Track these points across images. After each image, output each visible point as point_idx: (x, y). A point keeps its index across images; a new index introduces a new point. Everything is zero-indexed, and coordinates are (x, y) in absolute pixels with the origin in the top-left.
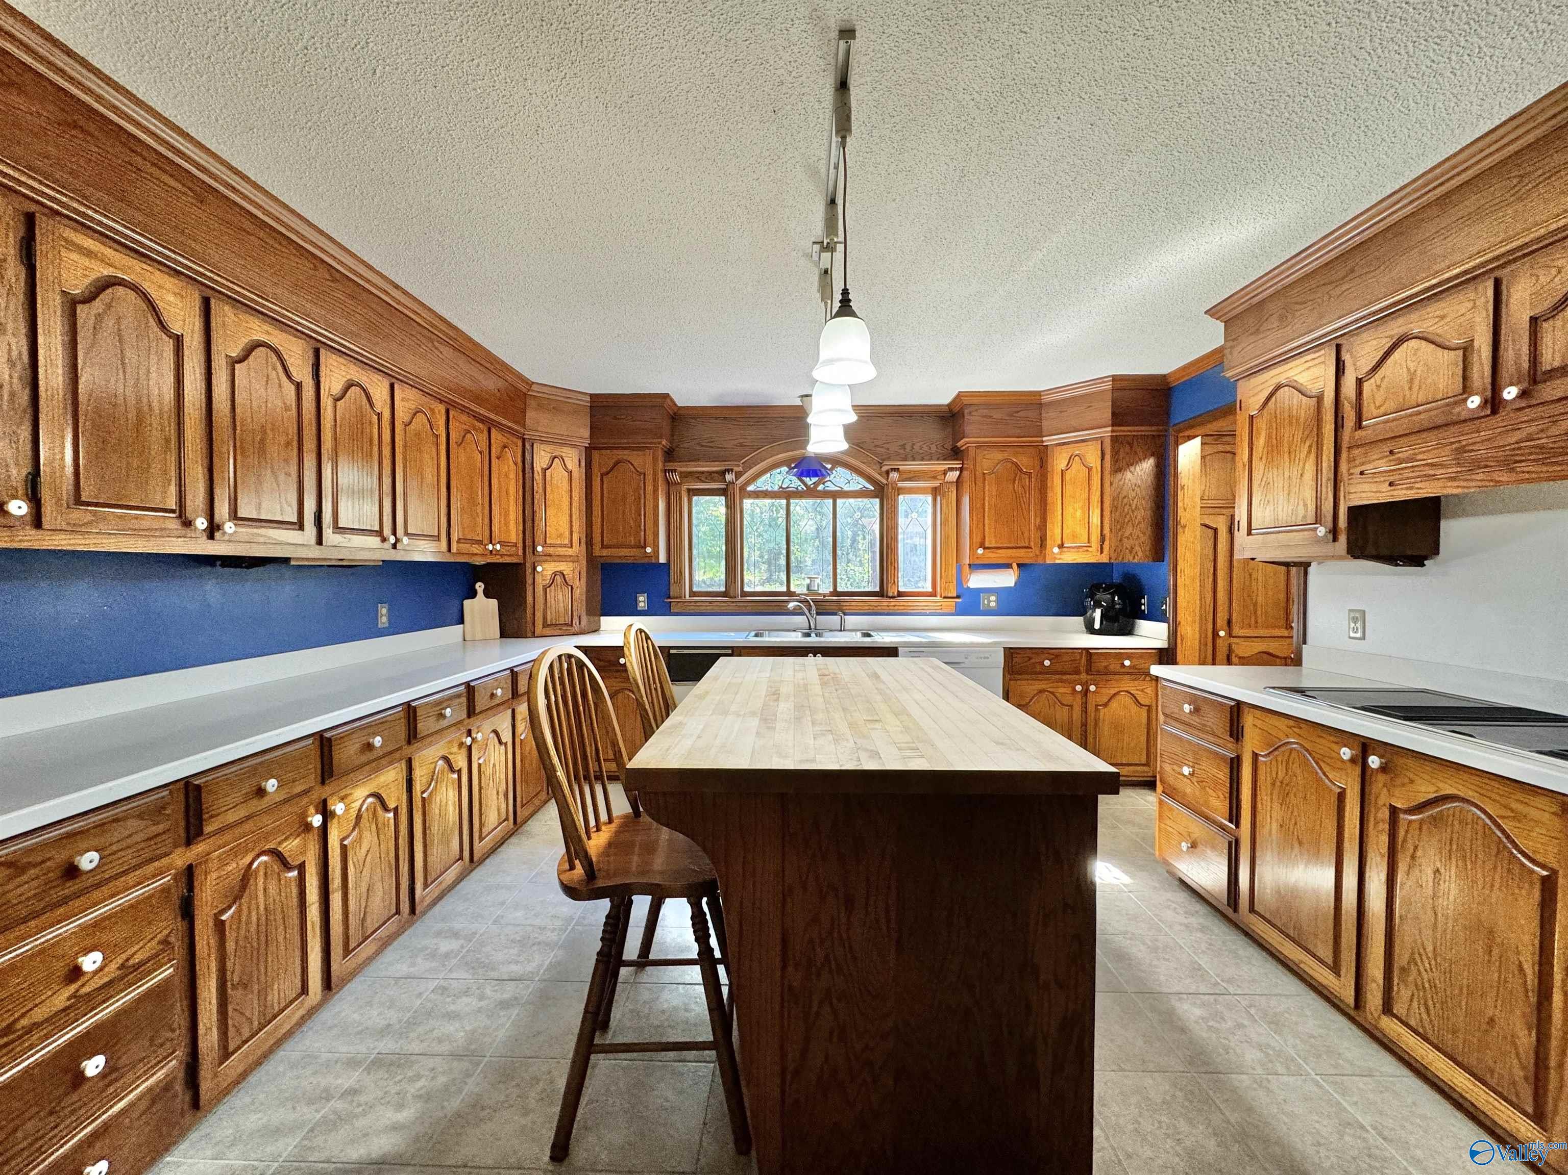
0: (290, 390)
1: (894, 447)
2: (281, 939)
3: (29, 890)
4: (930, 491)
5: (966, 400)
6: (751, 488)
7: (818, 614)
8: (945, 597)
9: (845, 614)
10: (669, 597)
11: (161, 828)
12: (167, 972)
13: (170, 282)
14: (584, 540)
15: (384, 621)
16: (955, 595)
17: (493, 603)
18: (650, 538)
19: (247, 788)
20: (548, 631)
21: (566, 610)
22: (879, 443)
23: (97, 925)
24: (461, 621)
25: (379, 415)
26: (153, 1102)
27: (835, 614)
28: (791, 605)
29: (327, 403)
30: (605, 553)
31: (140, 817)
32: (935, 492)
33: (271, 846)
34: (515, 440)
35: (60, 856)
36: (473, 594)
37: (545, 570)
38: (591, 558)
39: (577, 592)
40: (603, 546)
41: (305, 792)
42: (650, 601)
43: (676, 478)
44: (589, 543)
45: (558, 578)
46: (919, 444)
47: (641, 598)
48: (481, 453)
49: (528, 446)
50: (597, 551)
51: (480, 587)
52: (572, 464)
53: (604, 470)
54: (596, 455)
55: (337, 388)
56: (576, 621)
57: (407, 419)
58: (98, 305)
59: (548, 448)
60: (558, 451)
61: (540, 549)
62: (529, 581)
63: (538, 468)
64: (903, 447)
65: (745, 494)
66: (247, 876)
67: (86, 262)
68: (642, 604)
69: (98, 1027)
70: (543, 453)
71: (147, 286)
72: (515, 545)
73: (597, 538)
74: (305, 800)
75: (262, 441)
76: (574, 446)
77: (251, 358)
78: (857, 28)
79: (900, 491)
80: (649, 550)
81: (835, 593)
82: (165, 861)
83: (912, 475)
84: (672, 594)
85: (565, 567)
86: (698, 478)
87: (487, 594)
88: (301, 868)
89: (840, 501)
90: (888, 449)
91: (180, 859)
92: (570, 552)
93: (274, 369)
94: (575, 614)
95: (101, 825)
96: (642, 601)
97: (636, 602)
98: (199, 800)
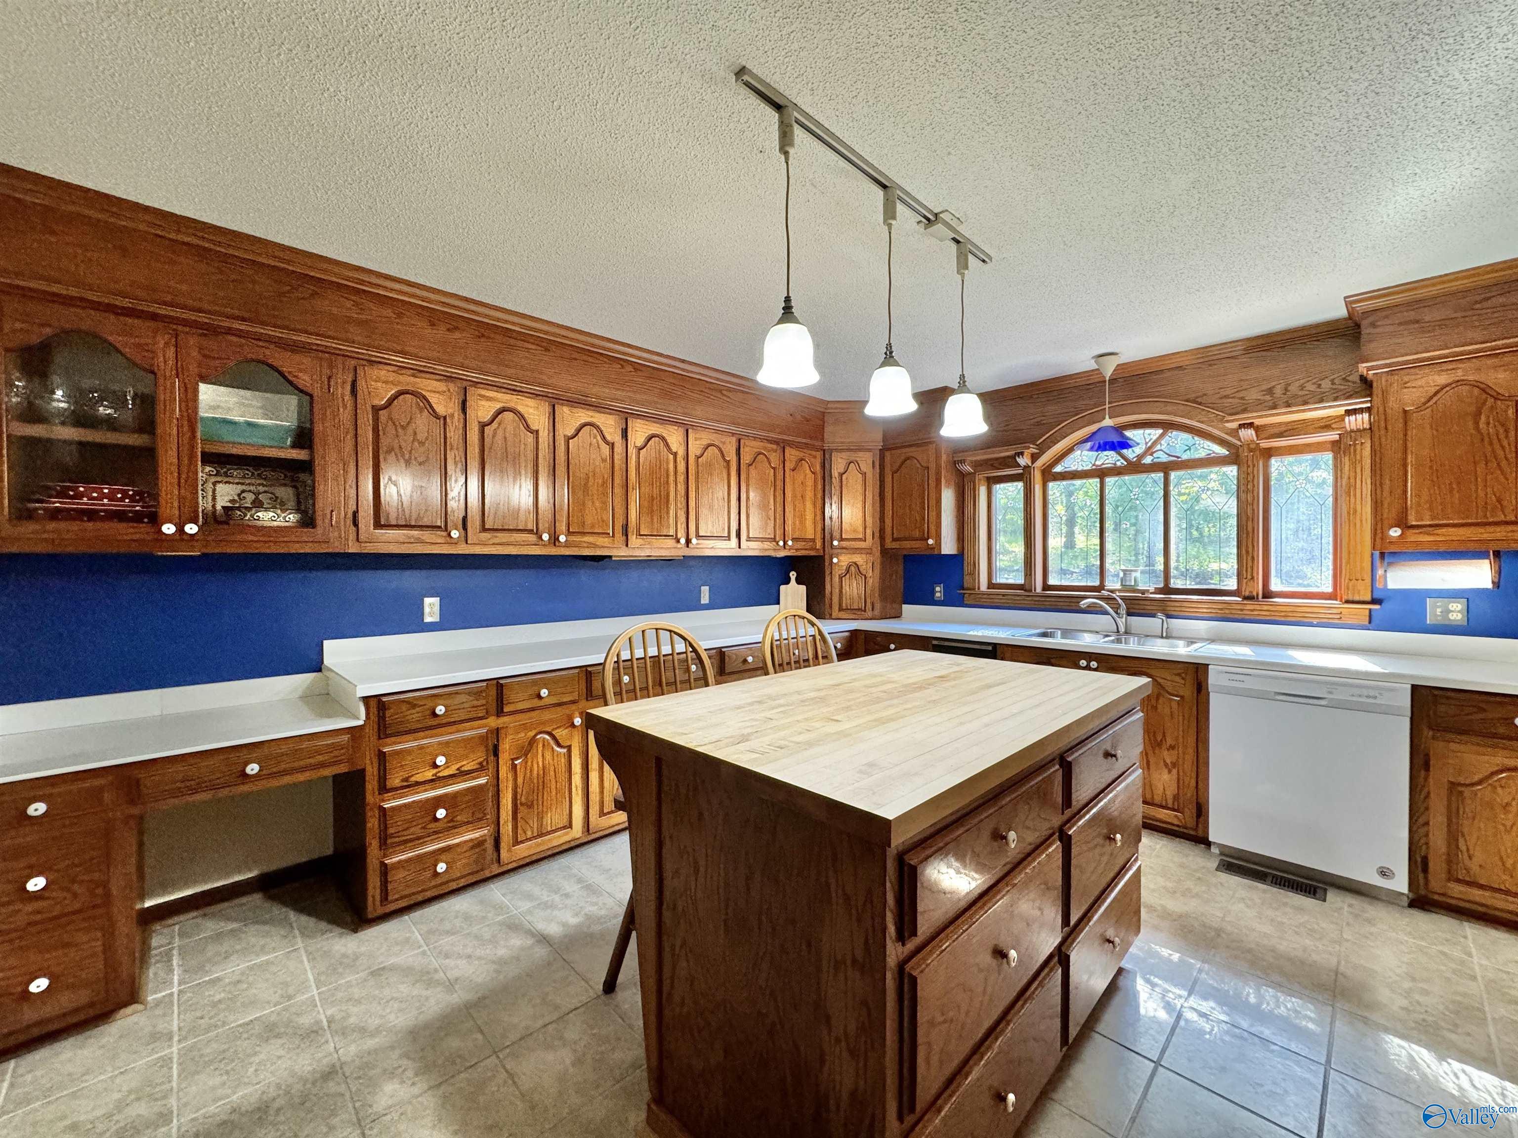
0: (606, 450)
1: (1253, 395)
2: (553, 787)
3: (416, 716)
4: (1329, 446)
5: (1360, 307)
6: (1058, 469)
7: (1129, 614)
8: (1347, 602)
9: (1169, 616)
10: (963, 589)
11: (479, 703)
12: (482, 781)
13: (531, 402)
14: (877, 535)
15: (705, 599)
16: (1368, 598)
17: (803, 588)
18: (933, 528)
19: (532, 691)
20: (842, 615)
21: (860, 598)
22: (1228, 392)
23: (447, 743)
24: (778, 603)
25: (675, 455)
26: (472, 848)
27: (1153, 616)
28: (1084, 603)
29: (632, 452)
30: (895, 545)
31: (469, 694)
32: (1336, 447)
33: (549, 729)
34: (814, 453)
35: (430, 704)
36: (787, 581)
37: (841, 561)
38: (884, 551)
39: (870, 581)
40: (894, 540)
41: (573, 702)
42: (946, 592)
43: (968, 468)
44: (882, 538)
45: (853, 568)
46: (1297, 384)
47: (938, 589)
48: (774, 468)
49: (827, 456)
50: (889, 544)
51: (793, 575)
52: (866, 467)
53: (895, 468)
54: (888, 454)
55: (640, 442)
56: (869, 606)
57: (699, 453)
58: (495, 425)
59: (845, 455)
60: (853, 456)
61: (835, 543)
62: (827, 572)
63: (835, 474)
64: (1270, 391)
65: (1048, 475)
66: (533, 741)
67: (489, 403)
68: (938, 595)
69: (446, 795)
70: (840, 460)
71: (520, 408)
72: (813, 540)
73: (888, 530)
74: (574, 707)
75: (586, 484)
76: (869, 450)
77: (580, 434)
78: (744, 63)
79: (1269, 453)
80: (931, 542)
81: (1167, 590)
82: (484, 721)
83: (1283, 429)
84: (966, 585)
85: (859, 559)
86: (992, 465)
87: (799, 581)
88: (569, 748)
89: (1173, 475)
90: (1242, 398)
91: (493, 722)
92: (862, 545)
93: (595, 437)
94: (868, 601)
95: (450, 694)
96: (939, 591)
97: (933, 592)
98: (502, 691)
